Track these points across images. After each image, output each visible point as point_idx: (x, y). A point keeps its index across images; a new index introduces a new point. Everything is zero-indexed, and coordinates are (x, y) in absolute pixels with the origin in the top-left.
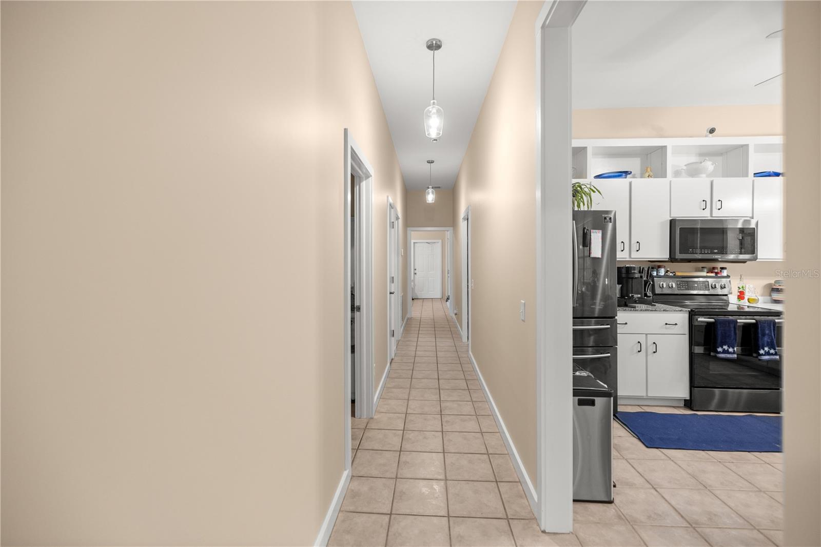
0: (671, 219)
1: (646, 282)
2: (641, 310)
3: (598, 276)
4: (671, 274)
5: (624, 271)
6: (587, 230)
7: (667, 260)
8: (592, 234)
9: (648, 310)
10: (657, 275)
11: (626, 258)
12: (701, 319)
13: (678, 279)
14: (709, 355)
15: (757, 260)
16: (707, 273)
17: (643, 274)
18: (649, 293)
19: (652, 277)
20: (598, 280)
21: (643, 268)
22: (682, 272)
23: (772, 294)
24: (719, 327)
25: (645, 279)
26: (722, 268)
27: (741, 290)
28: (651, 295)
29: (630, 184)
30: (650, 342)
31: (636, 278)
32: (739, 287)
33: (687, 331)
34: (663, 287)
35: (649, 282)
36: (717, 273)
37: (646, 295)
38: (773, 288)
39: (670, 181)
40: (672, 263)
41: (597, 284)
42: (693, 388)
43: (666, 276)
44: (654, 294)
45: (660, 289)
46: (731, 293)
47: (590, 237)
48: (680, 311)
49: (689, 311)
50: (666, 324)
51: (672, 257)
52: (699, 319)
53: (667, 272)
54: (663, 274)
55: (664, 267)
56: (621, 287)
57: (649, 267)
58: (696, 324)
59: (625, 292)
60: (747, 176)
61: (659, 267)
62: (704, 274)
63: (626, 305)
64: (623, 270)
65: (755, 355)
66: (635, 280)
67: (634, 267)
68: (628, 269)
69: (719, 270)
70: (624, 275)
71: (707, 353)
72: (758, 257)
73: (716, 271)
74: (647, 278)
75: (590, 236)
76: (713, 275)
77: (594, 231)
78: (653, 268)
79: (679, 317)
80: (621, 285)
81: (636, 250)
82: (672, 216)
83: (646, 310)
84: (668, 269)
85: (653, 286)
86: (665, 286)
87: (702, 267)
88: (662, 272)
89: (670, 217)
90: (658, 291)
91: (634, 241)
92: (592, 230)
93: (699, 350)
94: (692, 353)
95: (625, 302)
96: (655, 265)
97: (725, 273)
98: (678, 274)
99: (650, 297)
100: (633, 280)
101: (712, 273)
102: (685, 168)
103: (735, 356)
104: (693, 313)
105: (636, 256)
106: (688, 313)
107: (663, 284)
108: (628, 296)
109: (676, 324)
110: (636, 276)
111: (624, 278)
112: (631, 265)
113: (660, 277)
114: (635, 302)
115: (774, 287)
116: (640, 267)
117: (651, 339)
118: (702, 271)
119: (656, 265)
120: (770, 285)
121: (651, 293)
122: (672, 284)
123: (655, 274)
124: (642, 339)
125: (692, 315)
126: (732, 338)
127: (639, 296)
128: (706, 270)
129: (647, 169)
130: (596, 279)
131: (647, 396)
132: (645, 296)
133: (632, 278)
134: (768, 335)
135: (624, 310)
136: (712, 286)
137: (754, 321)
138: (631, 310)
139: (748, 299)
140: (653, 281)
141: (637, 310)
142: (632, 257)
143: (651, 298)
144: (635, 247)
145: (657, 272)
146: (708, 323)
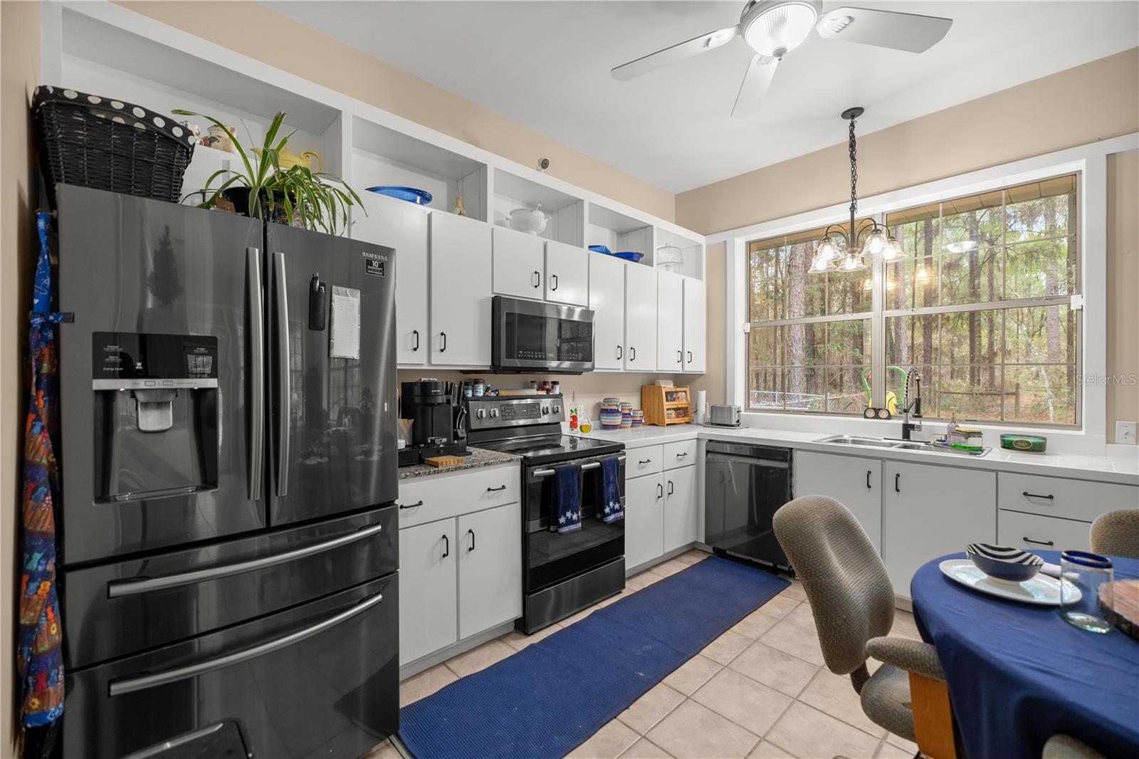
0: (493, 296)
1: (456, 411)
2: (448, 470)
3: (373, 400)
4: (493, 394)
5: (417, 390)
6: (321, 284)
7: (488, 369)
8: (335, 297)
9: (459, 468)
10: (473, 396)
11: (422, 365)
12: (537, 472)
13: (502, 402)
14: (548, 530)
15: (594, 371)
16: (538, 390)
17: (452, 396)
18: (462, 432)
19: (466, 399)
20: (374, 405)
21: (452, 383)
22: (507, 389)
23: (602, 417)
24: (561, 480)
25: (454, 404)
26: (555, 383)
27: (574, 414)
28: (465, 435)
29: (430, 216)
30: (463, 531)
31: (439, 404)
32: (571, 411)
33: (518, 498)
34: (482, 416)
35: (460, 413)
36: (548, 391)
37: (456, 437)
38: (602, 409)
39: (493, 230)
40: (494, 375)
41: (373, 413)
42: (527, 595)
43: (486, 398)
44: (469, 430)
45: (478, 421)
46: (564, 420)
47: (331, 306)
48: (510, 461)
49: (521, 459)
50: (489, 490)
51: (496, 364)
52: (535, 473)
53: (487, 390)
54: (481, 394)
55: (483, 382)
56: (414, 425)
57: (461, 383)
58: (531, 482)
59: (419, 433)
60: (582, 246)
61: (477, 382)
62: (534, 392)
63: (421, 462)
64: (416, 388)
65: (599, 516)
66: (438, 408)
67: (436, 383)
68: (426, 387)
69: (551, 385)
70: (417, 400)
71: (546, 528)
72: (596, 367)
73: (547, 387)
74: (458, 403)
75: (331, 301)
76: (544, 393)
77: (342, 289)
78: (467, 384)
79: (507, 474)
80: (413, 420)
81: (438, 349)
82: (495, 291)
83: (456, 469)
84: (489, 386)
85: (468, 416)
86: (484, 415)
87: (532, 382)
88: (480, 391)
89: (493, 293)
90: (475, 425)
91: (436, 332)
92: (334, 287)
93: (535, 525)
94: (525, 533)
95: (420, 455)
96: (470, 379)
97: (557, 391)
98: (503, 393)
99: (463, 438)
100: (435, 408)
101: (543, 390)
102: (510, 217)
103: (580, 525)
104: (527, 463)
105: (440, 360)
106: (520, 463)
107: (481, 412)
108: (425, 442)
109: (504, 487)
110: (441, 399)
111: (418, 404)
112: (431, 379)
113: (478, 399)
114: (438, 453)
115: (604, 408)
116: (447, 383)
117: (465, 524)
118: (532, 388)
119: (470, 377)
120: (598, 404)
121: (464, 430)
122: (494, 411)
123: (470, 393)
124: (448, 528)
125: (526, 465)
126: (576, 498)
127: (445, 440)
128: (536, 386)
129: (457, 202)
130: (370, 404)
131: (458, 639)
132: (454, 440)
133: (433, 405)
134: (613, 482)
135: (416, 475)
136: (543, 411)
137: (598, 464)
138: (429, 474)
139: (581, 427)
140: (467, 409)
141: (441, 471)
142: (433, 363)
143: (465, 439)
144: (437, 343)
145: (473, 391)
146: (547, 478)
